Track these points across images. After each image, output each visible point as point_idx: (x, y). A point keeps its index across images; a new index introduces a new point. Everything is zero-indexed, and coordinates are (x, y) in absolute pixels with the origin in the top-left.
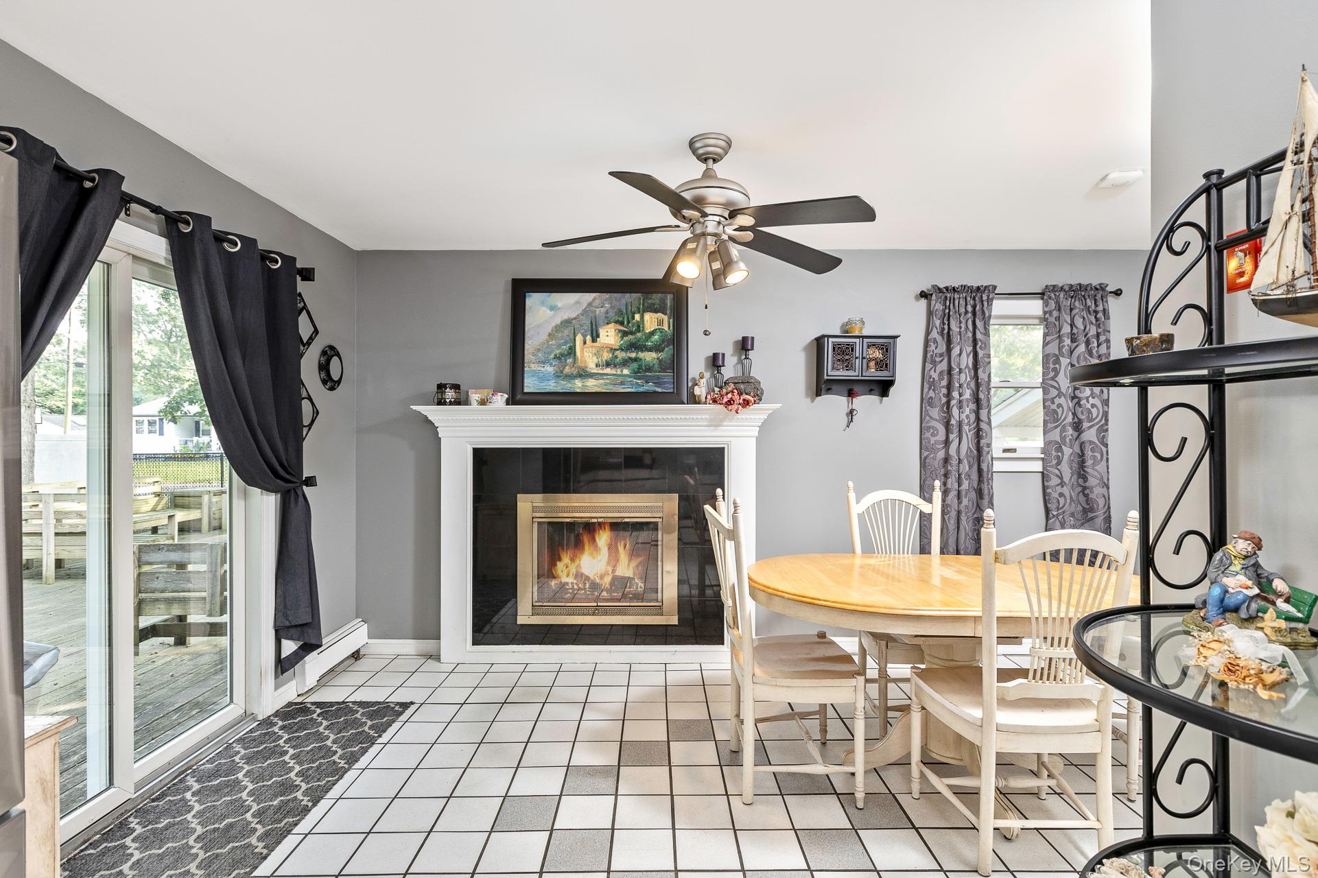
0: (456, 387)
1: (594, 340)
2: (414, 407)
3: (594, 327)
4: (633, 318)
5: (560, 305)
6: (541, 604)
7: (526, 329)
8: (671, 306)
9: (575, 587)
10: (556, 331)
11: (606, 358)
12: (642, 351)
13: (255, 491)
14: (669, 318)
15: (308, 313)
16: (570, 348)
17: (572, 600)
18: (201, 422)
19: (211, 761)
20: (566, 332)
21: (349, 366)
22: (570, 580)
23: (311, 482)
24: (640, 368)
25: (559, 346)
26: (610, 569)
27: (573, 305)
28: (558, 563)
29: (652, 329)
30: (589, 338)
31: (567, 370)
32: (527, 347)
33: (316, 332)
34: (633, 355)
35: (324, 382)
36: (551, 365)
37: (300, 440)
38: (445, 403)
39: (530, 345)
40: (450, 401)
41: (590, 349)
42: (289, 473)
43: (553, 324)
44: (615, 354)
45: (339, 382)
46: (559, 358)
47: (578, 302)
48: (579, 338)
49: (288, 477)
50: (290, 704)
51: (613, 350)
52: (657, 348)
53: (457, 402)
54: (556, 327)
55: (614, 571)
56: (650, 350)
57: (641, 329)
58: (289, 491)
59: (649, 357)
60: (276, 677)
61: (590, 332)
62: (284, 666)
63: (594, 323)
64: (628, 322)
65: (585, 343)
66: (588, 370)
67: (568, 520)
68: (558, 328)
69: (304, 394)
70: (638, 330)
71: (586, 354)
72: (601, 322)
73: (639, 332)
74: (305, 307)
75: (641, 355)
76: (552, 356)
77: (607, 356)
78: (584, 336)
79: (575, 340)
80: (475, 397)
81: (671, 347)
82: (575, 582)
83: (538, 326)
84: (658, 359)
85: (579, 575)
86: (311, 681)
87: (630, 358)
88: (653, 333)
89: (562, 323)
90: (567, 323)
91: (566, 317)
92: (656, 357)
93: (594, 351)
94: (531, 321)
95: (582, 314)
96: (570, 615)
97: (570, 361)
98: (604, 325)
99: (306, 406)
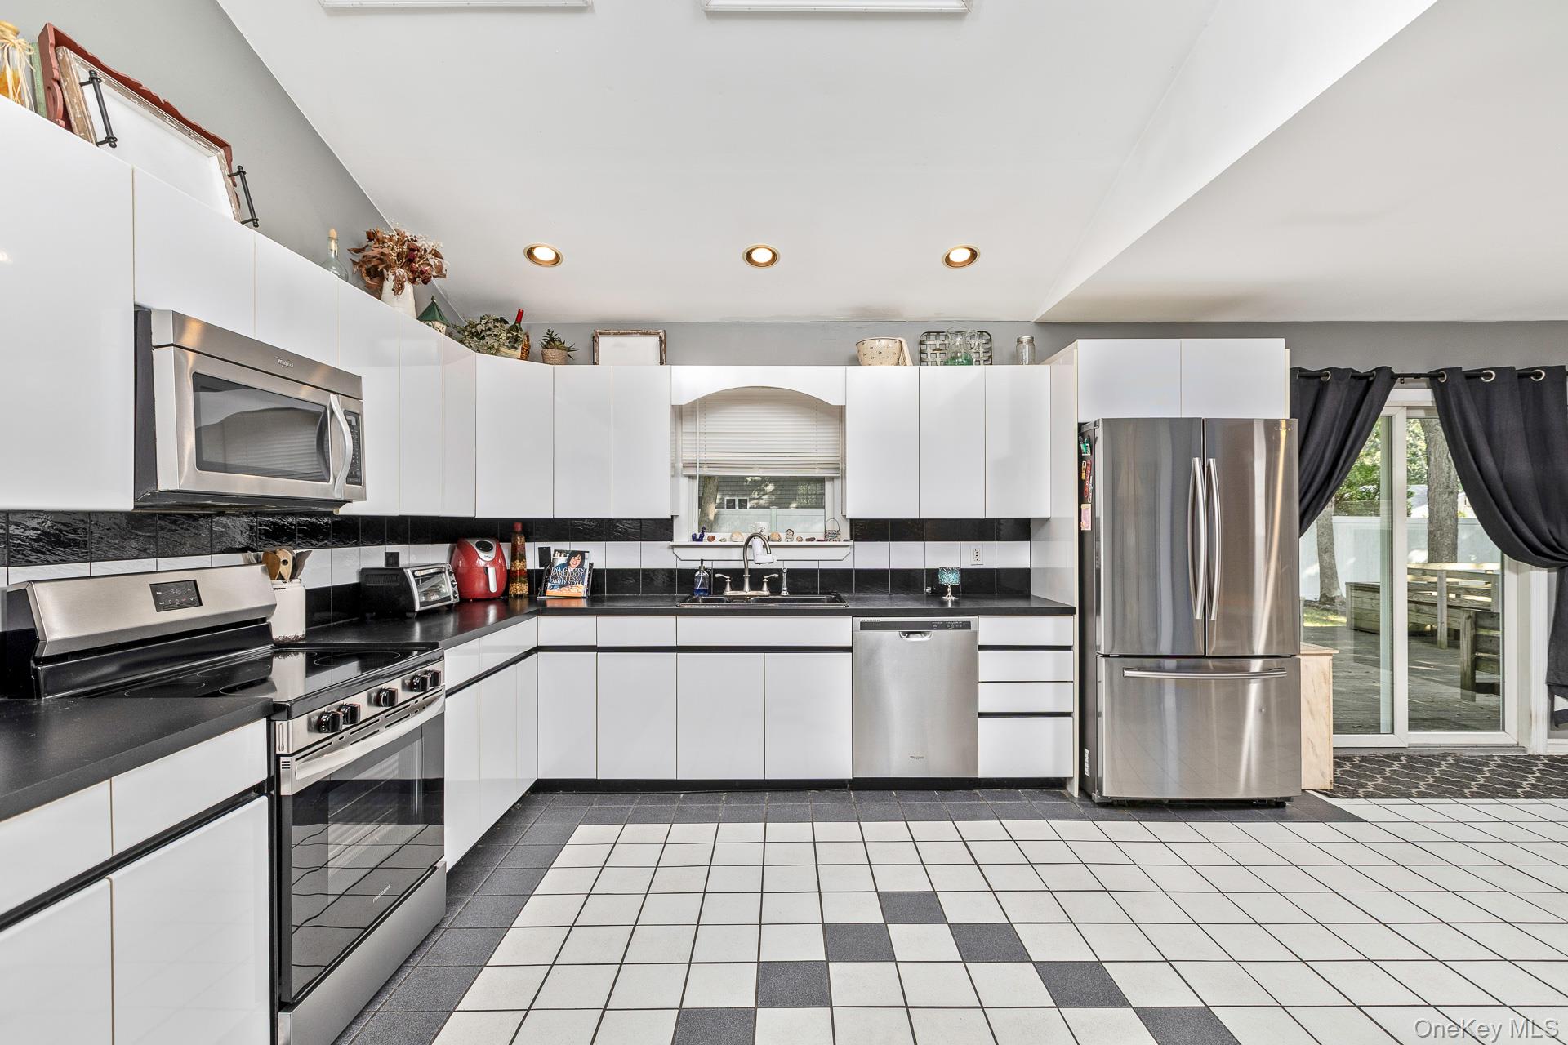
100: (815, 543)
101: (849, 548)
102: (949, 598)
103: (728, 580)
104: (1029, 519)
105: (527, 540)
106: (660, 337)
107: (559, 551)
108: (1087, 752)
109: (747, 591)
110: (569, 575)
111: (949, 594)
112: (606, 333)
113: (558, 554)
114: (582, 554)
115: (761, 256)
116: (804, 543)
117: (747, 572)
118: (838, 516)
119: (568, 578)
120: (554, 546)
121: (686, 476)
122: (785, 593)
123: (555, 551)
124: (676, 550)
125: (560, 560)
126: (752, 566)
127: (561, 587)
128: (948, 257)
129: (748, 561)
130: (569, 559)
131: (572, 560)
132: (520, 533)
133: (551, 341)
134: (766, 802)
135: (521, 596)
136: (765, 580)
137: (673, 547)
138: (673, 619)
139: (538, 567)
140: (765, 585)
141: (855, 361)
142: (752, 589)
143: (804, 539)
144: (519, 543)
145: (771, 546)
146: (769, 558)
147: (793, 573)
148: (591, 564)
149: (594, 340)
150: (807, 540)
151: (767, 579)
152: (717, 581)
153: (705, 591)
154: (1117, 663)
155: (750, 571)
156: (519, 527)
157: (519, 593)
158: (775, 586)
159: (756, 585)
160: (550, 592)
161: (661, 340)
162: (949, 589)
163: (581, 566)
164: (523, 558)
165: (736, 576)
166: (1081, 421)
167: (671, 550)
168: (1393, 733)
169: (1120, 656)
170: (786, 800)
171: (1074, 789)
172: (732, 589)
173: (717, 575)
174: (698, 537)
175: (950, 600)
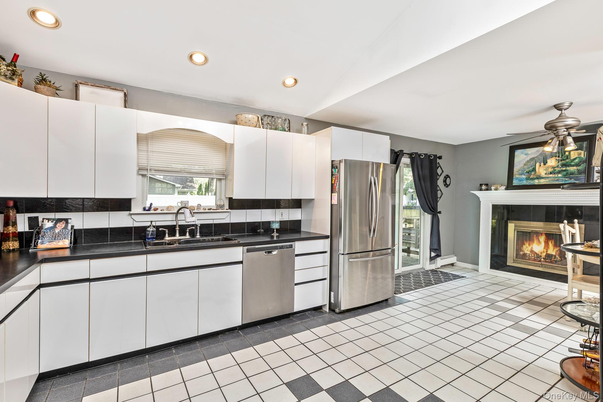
0: (487, 185)
1: (545, 164)
2: (471, 192)
3: (545, 159)
4: (565, 154)
5: (529, 153)
6: (517, 259)
7: (515, 163)
8: (586, 147)
9: (530, 255)
10: (527, 163)
11: (550, 171)
12: (569, 167)
13: (426, 214)
14: (585, 152)
15: (441, 167)
16: (533, 168)
17: (528, 259)
18: (414, 195)
19: (415, 273)
20: (532, 162)
21: (453, 181)
22: (528, 252)
23: (440, 212)
24: (567, 174)
25: (528, 168)
26: (545, 251)
27: (536, 152)
28: (524, 246)
29: (575, 157)
30: (542, 164)
31: (532, 176)
32: (515, 169)
33: (443, 171)
34: (564, 169)
35: (445, 185)
36: (525, 175)
37: (437, 202)
38: (482, 190)
39: (516, 169)
40: (484, 189)
41: (543, 168)
42: (434, 210)
43: (526, 160)
44: (555, 169)
45: (449, 185)
46: (528, 172)
47: (538, 151)
48: (538, 164)
49: (434, 211)
50: (433, 269)
51: (554, 168)
52: (577, 165)
53: (487, 190)
54: (527, 161)
55: (547, 251)
56: (573, 166)
57: (569, 158)
58: (434, 214)
59: (572, 169)
60: (430, 261)
61: (543, 162)
62: (432, 259)
63: (545, 158)
64: (562, 156)
65: (540, 166)
66: (541, 176)
67: (529, 231)
68: (528, 162)
69: (438, 189)
70: (567, 158)
71: (540, 170)
72: (548, 157)
73: (568, 159)
74: (440, 166)
75: (568, 168)
76: (525, 172)
77: (550, 170)
78: (540, 163)
79: (536, 165)
80: (493, 188)
81: (585, 164)
82: (530, 253)
83: (520, 161)
84: (577, 169)
85: (532, 251)
86: (439, 266)
87: (562, 170)
88: (575, 159)
89: (530, 159)
90: (532, 159)
91: (532, 157)
92: (576, 168)
93: (545, 168)
94: (516, 160)
95: (540, 155)
96: (529, 265)
97: (533, 173)
98: (550, 158)
99: (439, 192)
100: (212, 211)
101: (228, 213)
102: (275, 234)
103: (167, 232)
104: (301, 199)
105: (18, 212)
106: (125, 93)
107: (46, 219)
108: (332, 293)
109: (177, 237)
110: (56, 234)
111: (275, 232)
112: (86, 84)
113: (46, 221)
114: (66, 221)
115: (198, 58)
116: (207, 211)
117: (178, 226)
118: (223, 197)
119: (55, 236)
120: (41, 216)
121: (140, 174)
122: (198, 237)
123: (43, 219)
124: (133, 216)
125: (48, 224)
126: (181, 223)
127: (49, 242)
128: (284, 82)
129: (178, 220)
130: (56, 224)
131: (58, 224)
132: (12, 208)
133: (42, 80)
134: (199, 348)
135: (13, 250)
136: (188, 230)
137: (131, 214)
138: (145, 256)
139: (27, 229)
140: (188, 233)
141: (236, 123)
142: (180, 235)
143: (207, 209)
144: (11, 214)
145: (194, 213)
146: (193, 219)
147: (202, 226)
148: (72, 227)
149: (77, 86)
150: (208, 209)
151: (189, 230)
152: (160, 232)
153: (153, 238)
154: (347, 256)
155: (180, 226)
156: (11, 204)
157: (11, 248)
158: (193, 234)
159: (183, 233)
160: (40, 246)
161: (125, 94)
162: (275, 230)
163: (66, 227)
164: (15, 224)
165: (172, 230)
166: (333, 160)
167: (130, 217)
168: (398, 269)
169: (348, 254)
170: (210, 344)
171: (327, 309)
172: (169, 236)
173: (160, 229)
174: (147, 209)
175: (275, 235)
